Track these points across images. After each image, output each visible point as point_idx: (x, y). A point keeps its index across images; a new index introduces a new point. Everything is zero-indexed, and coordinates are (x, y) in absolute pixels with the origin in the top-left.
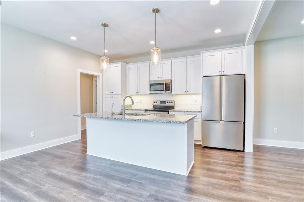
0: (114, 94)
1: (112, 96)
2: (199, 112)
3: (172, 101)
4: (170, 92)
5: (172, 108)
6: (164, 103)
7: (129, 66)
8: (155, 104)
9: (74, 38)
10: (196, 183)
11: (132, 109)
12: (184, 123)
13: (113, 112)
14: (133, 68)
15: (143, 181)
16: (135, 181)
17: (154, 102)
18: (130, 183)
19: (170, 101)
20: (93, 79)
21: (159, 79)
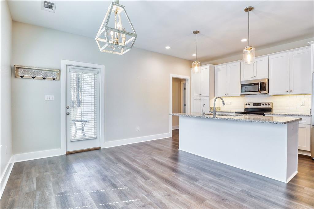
0: (202, 96)
1: (200, 98)
2: (308, 116)
3: (269, 103)
4: (266, 92)
5: (269, 110)
6: (258, 105)
7: (217, 67)
8: (248, 106)
9: (168, 48)
10: (298, 192)
11: (221, 111)
12: (283, 123)
13: (204, 112)
14: (222, 69)
15: (234, 178)
16: (226, 177)
17: (247, 104)
18: (222, 177)
19: (266, 103)
20: (181, 82)
21: (253, 79)
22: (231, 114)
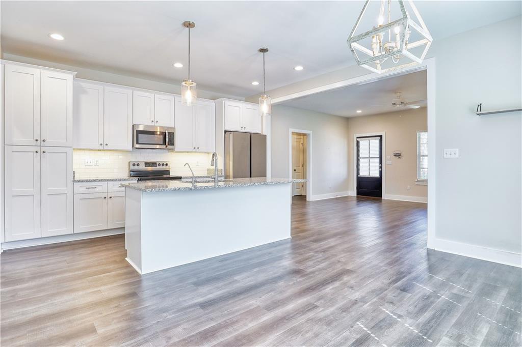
22: (205, 179)
